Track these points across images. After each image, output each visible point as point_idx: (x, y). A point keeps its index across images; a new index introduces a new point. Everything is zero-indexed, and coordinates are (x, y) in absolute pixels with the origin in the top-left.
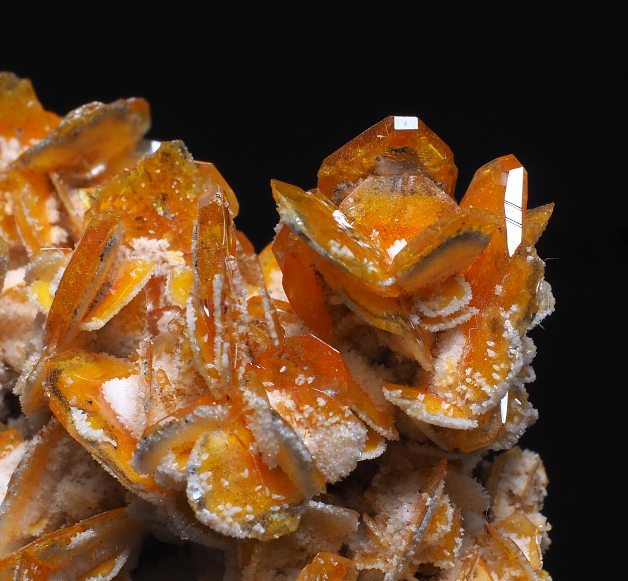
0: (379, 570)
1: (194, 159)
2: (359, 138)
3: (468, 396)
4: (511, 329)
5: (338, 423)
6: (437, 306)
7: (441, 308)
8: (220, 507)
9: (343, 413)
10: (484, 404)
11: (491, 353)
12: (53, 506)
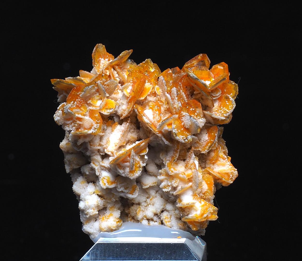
0: (200, 150)
1: (153, 63)
2: (194, 58)
3: (222, 112)
4: (231, 98)
5: (200, 118)
6: (215, 94)
7: (216, 94)
8: (180, 136)
9: (201, 116)
10: (228, 114)
11: (228, 104)
12: (127, 139)
